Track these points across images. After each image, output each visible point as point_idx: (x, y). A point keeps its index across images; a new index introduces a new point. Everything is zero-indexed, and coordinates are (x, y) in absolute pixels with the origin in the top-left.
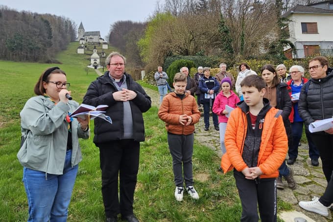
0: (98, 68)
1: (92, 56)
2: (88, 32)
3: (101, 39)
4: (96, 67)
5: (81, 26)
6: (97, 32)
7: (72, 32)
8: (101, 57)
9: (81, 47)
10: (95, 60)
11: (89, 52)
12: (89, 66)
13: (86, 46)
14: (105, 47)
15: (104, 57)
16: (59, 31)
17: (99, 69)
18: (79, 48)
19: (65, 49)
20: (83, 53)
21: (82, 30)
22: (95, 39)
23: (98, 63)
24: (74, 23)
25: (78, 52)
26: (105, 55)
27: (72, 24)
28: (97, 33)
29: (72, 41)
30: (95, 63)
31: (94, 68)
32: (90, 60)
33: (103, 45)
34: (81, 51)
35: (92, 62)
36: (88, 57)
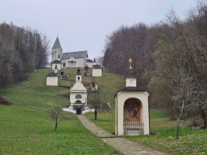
0: (83, 112)
1: (73, 89)
2: (67, 54)
3: (90, 61)
4: (79, 111)
5: (57, 44)
6: (82, 52)
7: (41, 52)
8: (89, 92)
9: (52, 74)
10: (79, 96)
11: (68, 83)
12: (65, 110)
13: (62, 73)
14: (97, 73)
15: (95, 92)
16: (17, 47)
17: (86, 114)
18: (49, 76)
19: (25, 79)
20: (56, 84)
21: (57, 50)
22: (80, 63)
23: (83, 102)
24: (45, 37)
25: (48, 84)
26: (97, 87)
27: (42, 39)
28: (82, 54)
29: (38, 67)
30: (78, 102)
31: (75, 112)
32: (68, 96)
33: (93, 70)
34: (52, 82)
35: (73, 99)
36: (65, 92)
